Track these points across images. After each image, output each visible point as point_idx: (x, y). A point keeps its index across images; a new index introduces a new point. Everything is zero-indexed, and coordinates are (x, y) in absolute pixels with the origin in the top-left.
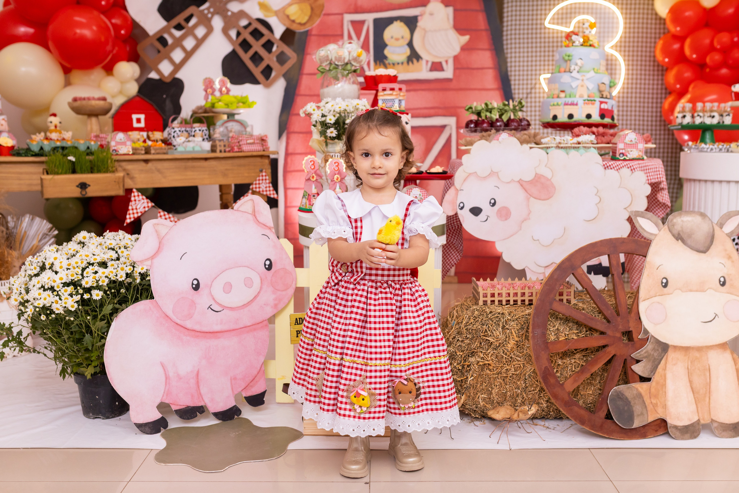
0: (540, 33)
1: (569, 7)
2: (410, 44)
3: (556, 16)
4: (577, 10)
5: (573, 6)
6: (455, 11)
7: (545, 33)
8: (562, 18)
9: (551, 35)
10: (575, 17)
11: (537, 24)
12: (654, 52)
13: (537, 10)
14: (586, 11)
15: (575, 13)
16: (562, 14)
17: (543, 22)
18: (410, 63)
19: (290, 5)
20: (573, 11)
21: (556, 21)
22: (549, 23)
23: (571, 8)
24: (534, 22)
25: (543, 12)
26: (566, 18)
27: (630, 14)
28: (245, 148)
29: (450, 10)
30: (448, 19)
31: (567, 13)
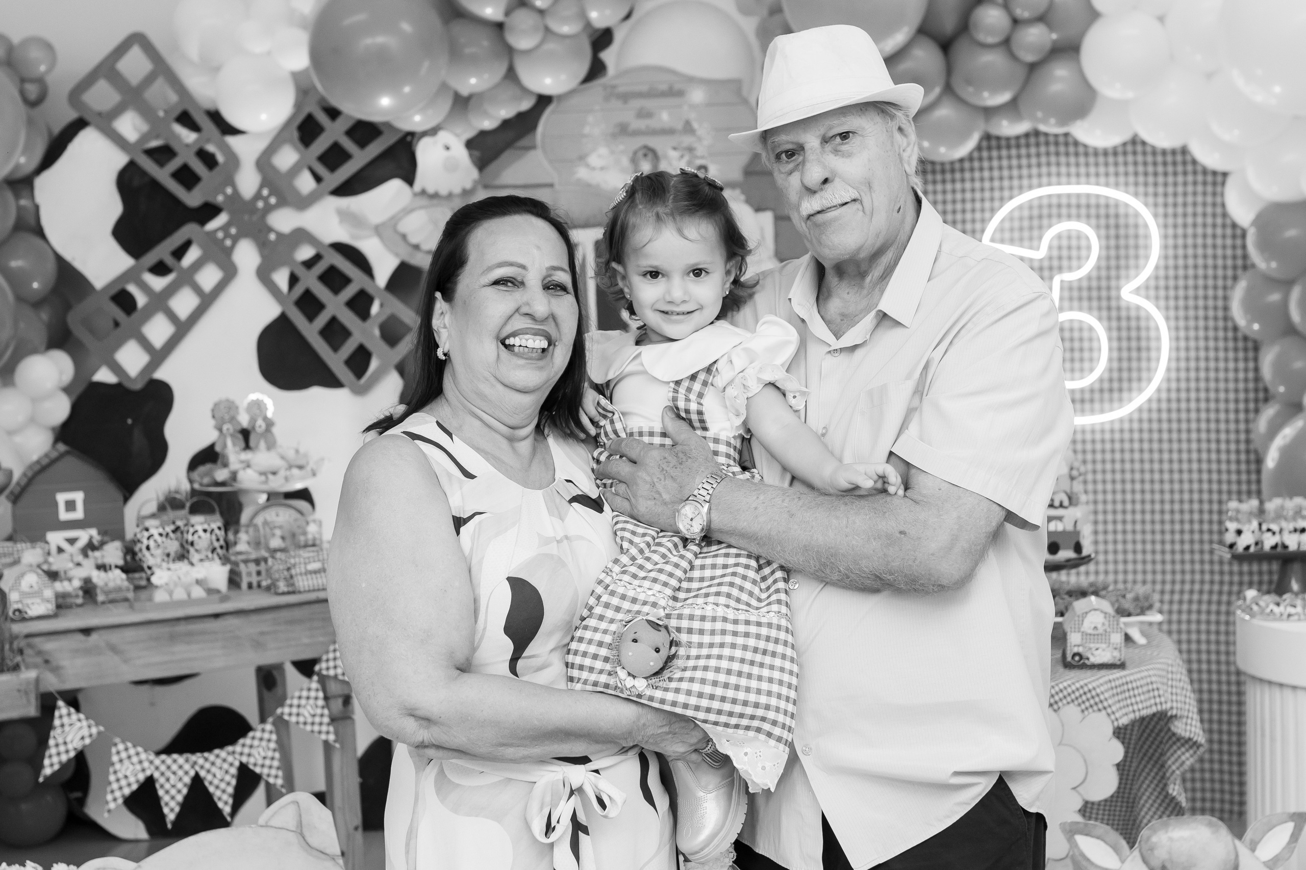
6: (779, 220)
10: (1050, 226)
12: (1226, 309)
19: (407, 211)
25: (978, 216)
27: (1175, 215)
28: (302, 583)
29: (767, 218)
30: (763, 237)
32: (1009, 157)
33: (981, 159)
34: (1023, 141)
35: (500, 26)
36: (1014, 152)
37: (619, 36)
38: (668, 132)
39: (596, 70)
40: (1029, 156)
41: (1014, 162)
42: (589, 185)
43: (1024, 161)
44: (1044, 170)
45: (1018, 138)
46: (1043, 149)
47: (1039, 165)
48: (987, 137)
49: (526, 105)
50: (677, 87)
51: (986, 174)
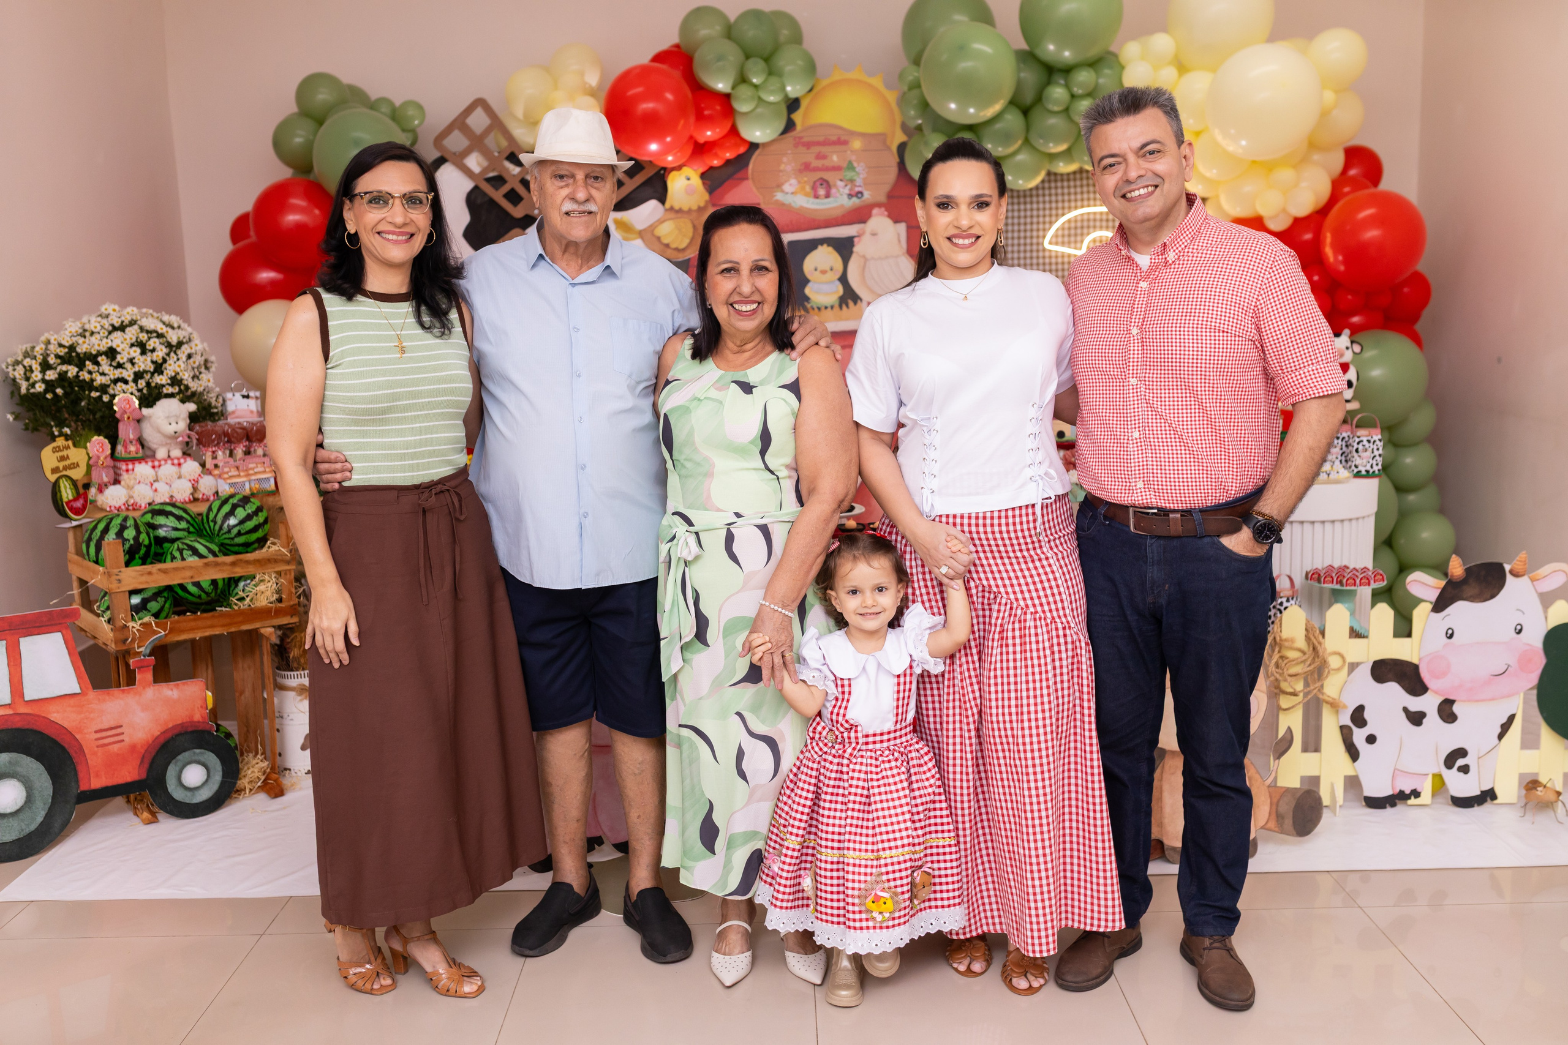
0: (1038, 258)
1: (1079, 218)
2: (843, 279)
3: (1060, 233)
4: (1092, 224)
5: (1085, 217)
6: (909, 228)
7: (1044, 257)
8: (1069, 235)
9: (1053, 260)
10: (1088, 234)
11: (1031, 244)
13: (1032, 223)
14: (1104, 224)
15: (1088, 227)
16: (1069, 229)
17: (1041, 240)
18: (844, 307)
19: (661, 221)
20: (1085, 224)
21: (1060, 239)
22: (1050, 243)
23: (1082, 221)
24: (1028, 241)
25: (1041, 226)
26: (1076, 235)
29: (902, 227)
30: (899, 241)
31: (1076, 228)
32: (1062, 187)
33: (1043, 188)
34: (1072, 177)
35: (727, 96)
36: (1065, 184)
37: (804, 104)
38: (838, 168)
39: (790, 126)
40: (1075, 187)
41: (1066, 191)
42: (783, 204)
43: (1072, 190)
44: (1085, 196)
45: (1068, 174)
46: (1085, 182)
47: (1082, 193)
48: (1049, 174)
49: (742, 150)
50: (843, 138)
51: (1047, 198)
